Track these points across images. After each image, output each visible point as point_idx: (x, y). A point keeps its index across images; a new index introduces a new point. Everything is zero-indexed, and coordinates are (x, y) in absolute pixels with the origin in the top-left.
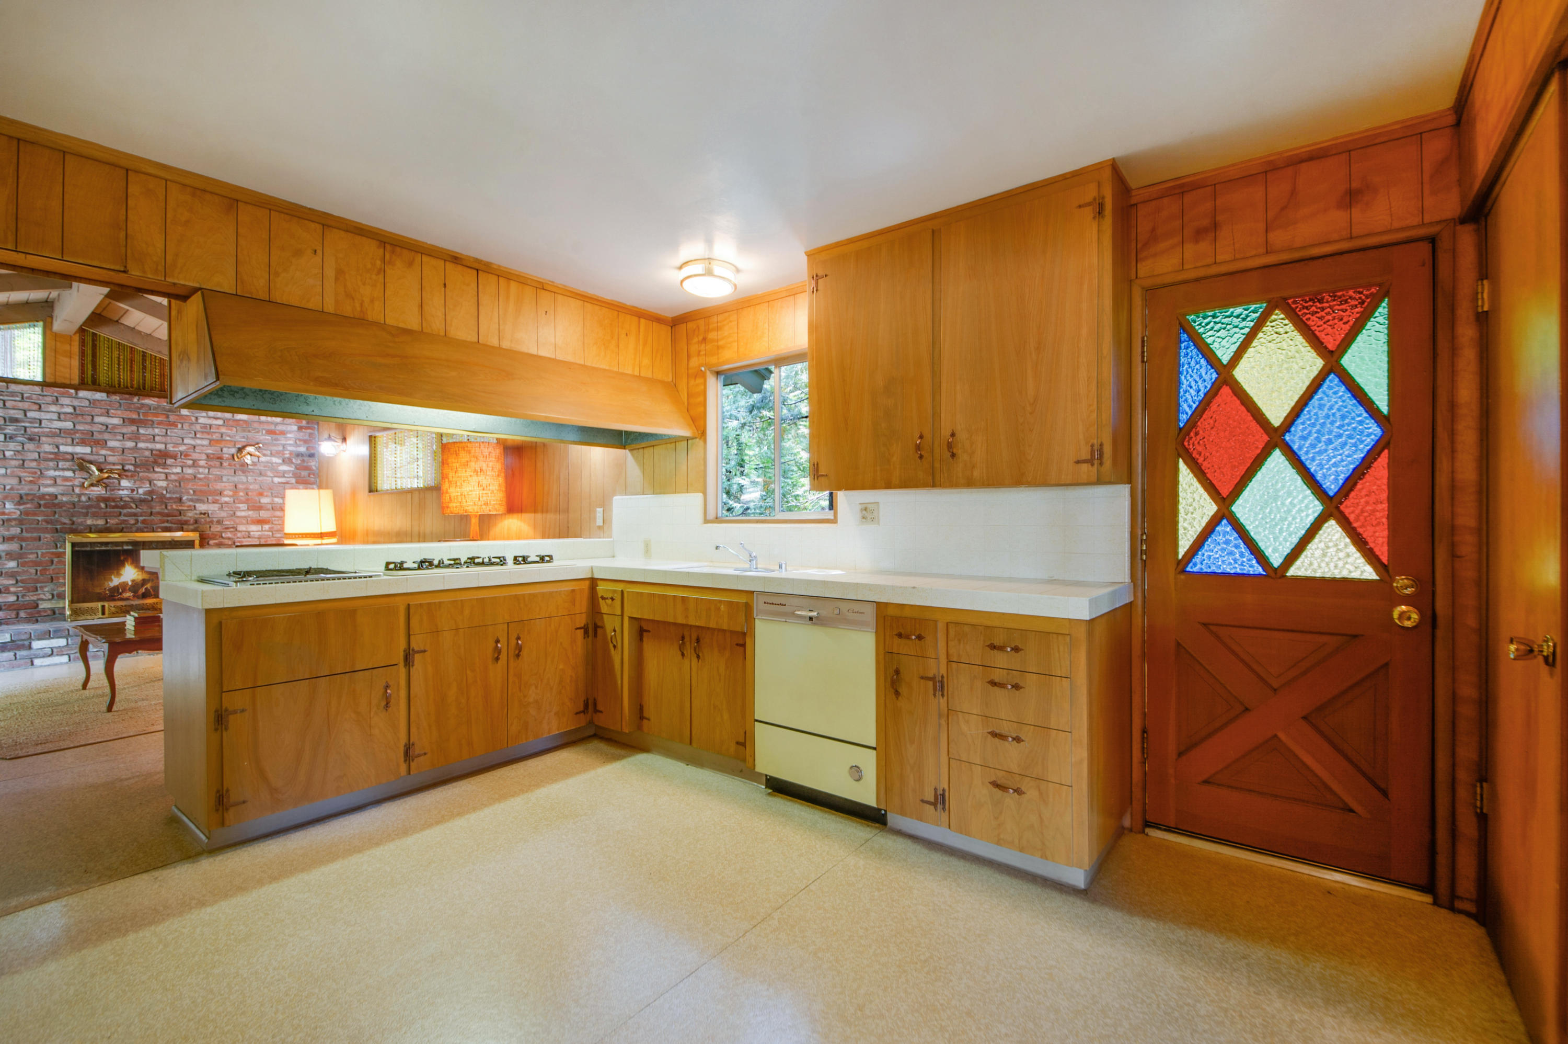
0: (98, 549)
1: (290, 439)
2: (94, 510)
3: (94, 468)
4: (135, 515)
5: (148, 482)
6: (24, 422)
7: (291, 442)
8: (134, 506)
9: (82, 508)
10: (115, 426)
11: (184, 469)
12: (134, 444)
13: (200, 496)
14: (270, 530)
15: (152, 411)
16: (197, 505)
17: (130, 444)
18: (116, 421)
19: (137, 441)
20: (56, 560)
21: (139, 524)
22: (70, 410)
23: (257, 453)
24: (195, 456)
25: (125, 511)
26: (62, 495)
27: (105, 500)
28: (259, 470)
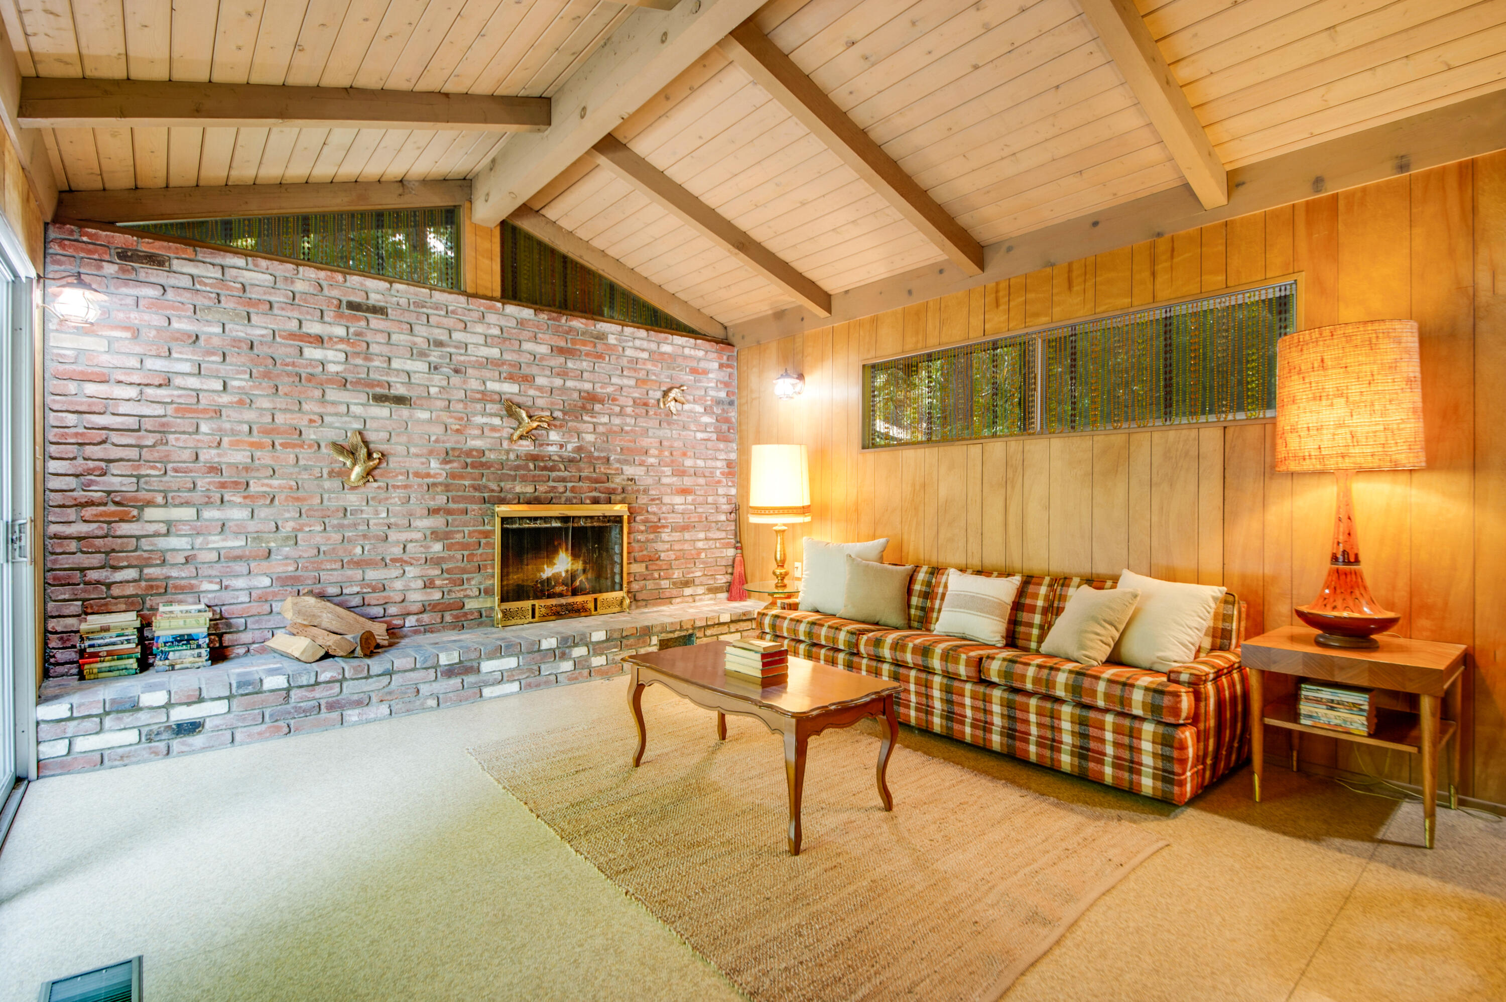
0: (527, 526)
1: (711, 380)
2: (522, 472)
3: (523, 414)
4: (563, 480)
5: (576, 435)
6: (449, 346)
8: (563, 468)
9: (510, 470)
10: (543, 357)
11: (612, 418)
12: (562, 382)
13: (627, 455)
14: (693, 503)
15: (580, 337)
16: (625, 468)
17: (558, 382)
18: (543, 349)
19: (566, 378)
20: (483, 541)
21: (568, 494)
22: (496, 331)
23: (682, 399)
24: (622, 401)
25: (554, 474)
26: (490, 450)
27: (534, 458)
28: (683, 422)
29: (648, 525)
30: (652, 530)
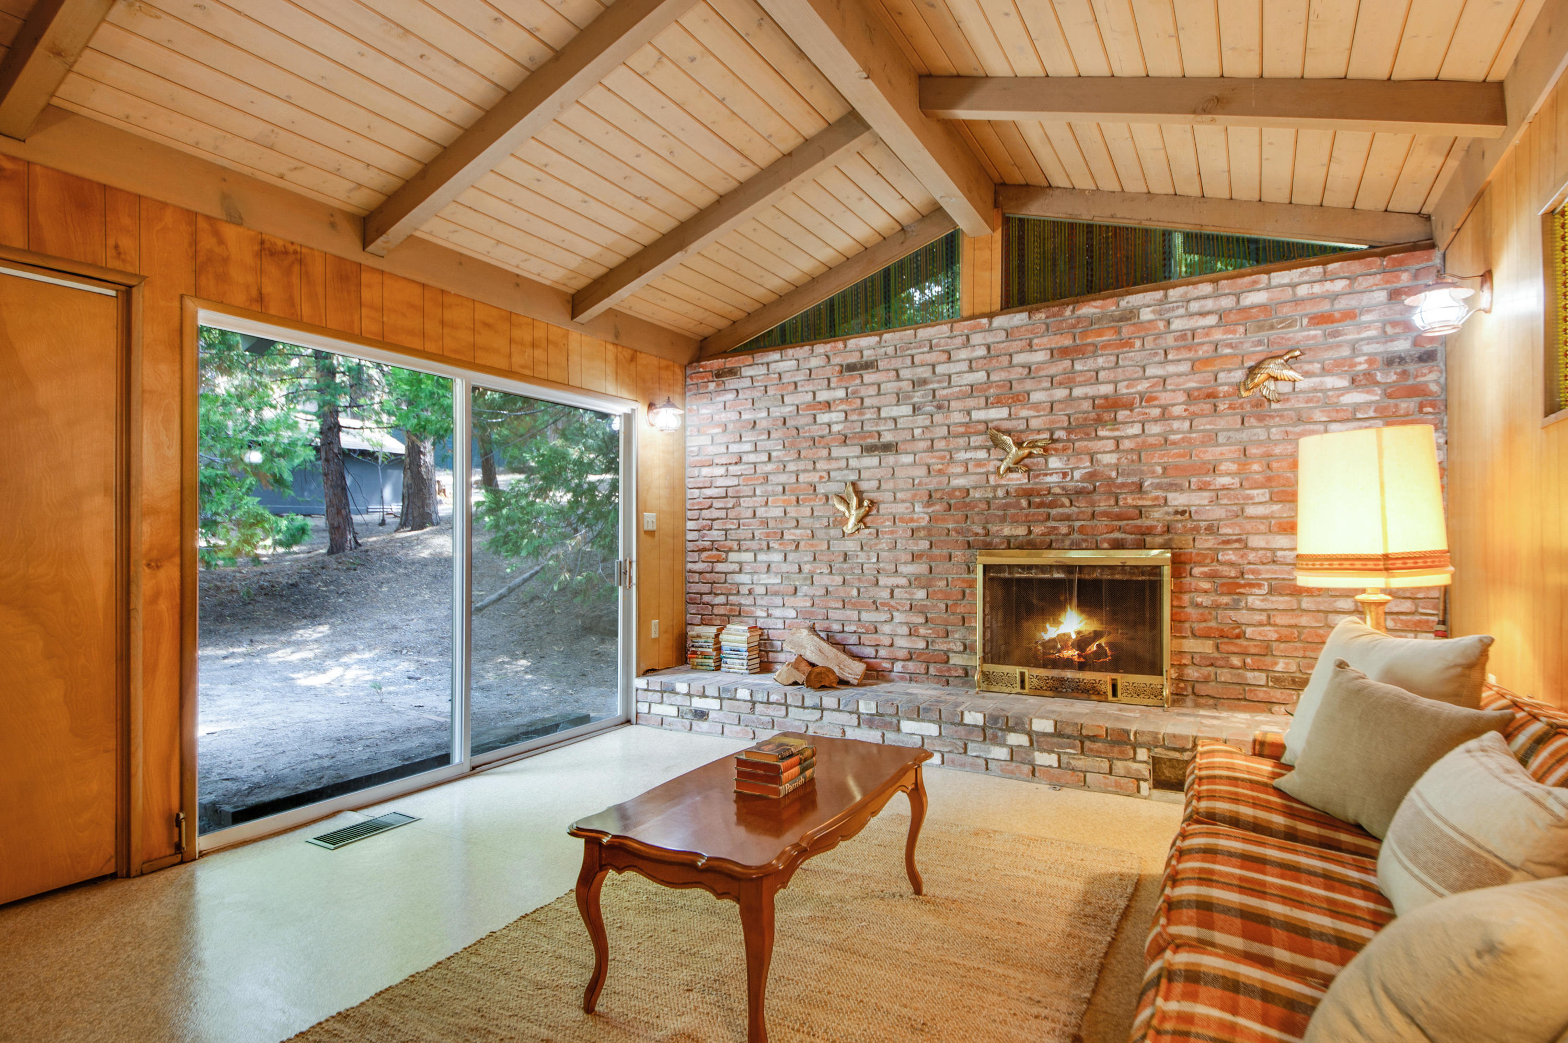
0: (1018, 575)
1: (1368, 326)
2: (1013, 511)
3: (1011, 441)
4: (1068, 518)
5: (1087, 458)
6: (932, 382)
7: (1372, 333)
8: (1067, 502)
9: (998, 509)
11: (1146, 427)
12: (1067, 391)
13: (1178, 476)
15: (1093, 327)
16: (1170, 496)
17: (1061, 393)
18: (1040, 357)
19: (1072, 385)
20: (967, 591)
21: (1075, 536)
22: (982, 352)
23: (1289, 373)
24: (1165, 398)
25: (1053, 512)
26: (975, 488)
27: (1028, 494)
29: (1217, 581)
30: (1225, 589)
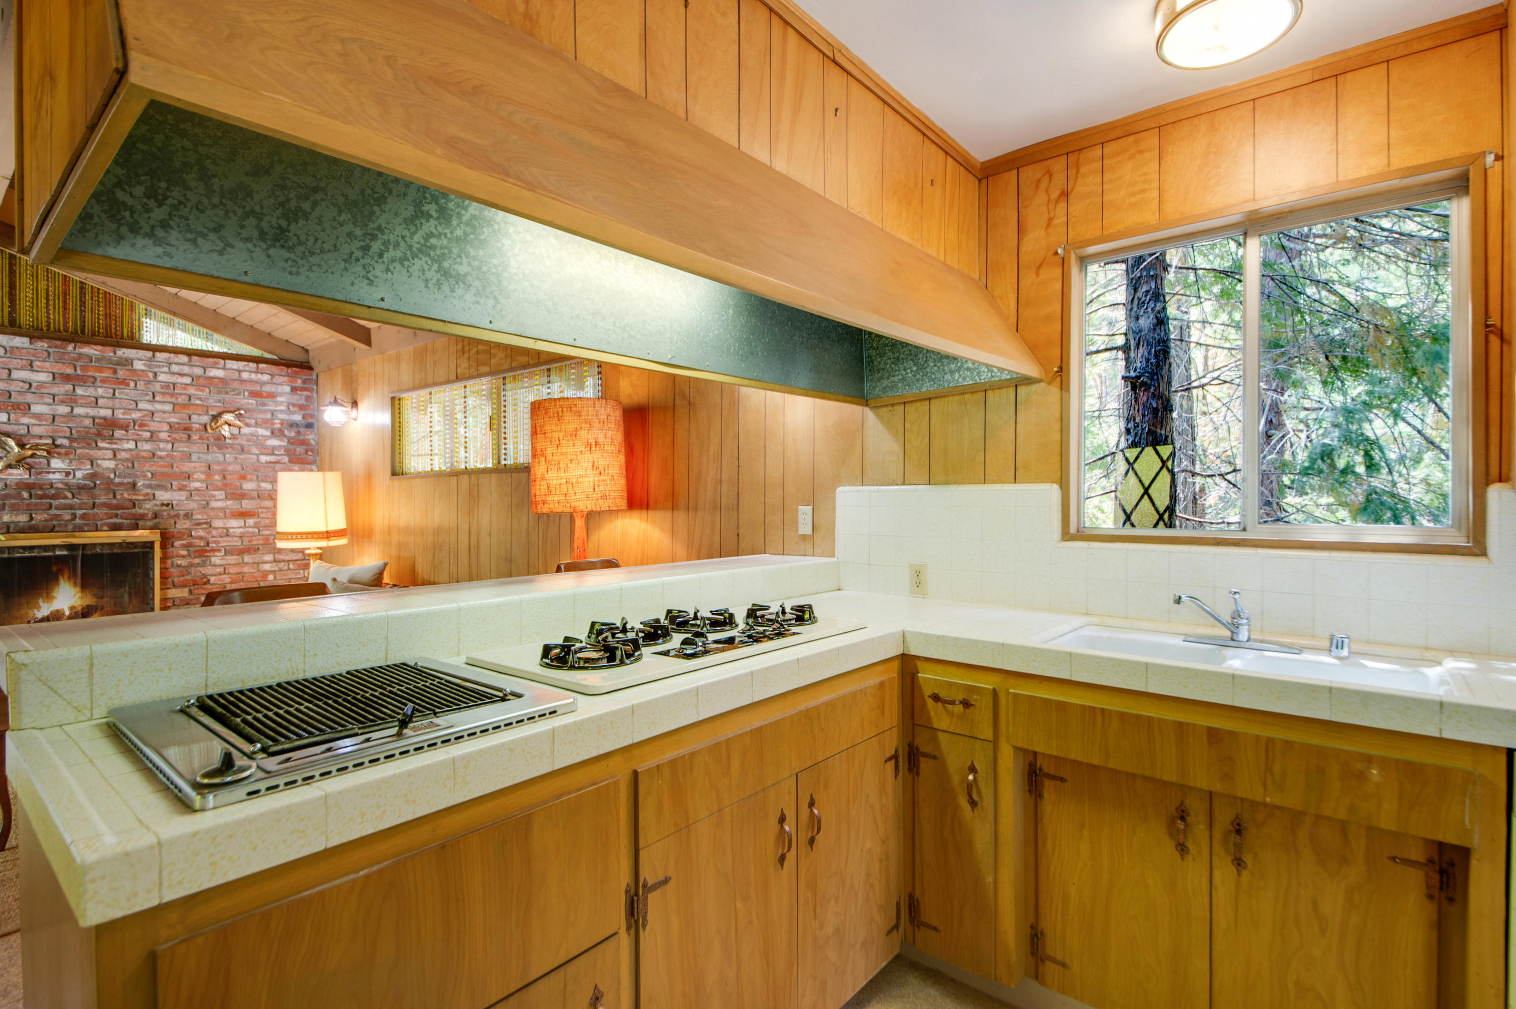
1: (281, 403)
2: (13, 501)
3: (12, 443)
4: (71, 507)
5: (89, 462)
7: (282, 408)
8: (69, 495)
10: (41, 384)
11: (139, 444)
12: (68, 409)
13: (163, 480)
14: (256, 525)
15: (93, 364)
16: (158, 493)
17: (63, 409)
18: (43, 377)
19: (73, 405)
21: (78, 521)
23: (238, 423)
24: (154, 426)
25: (56, 503)
28: (240, 445)
29: (191, 549)
30: (197, 554)
